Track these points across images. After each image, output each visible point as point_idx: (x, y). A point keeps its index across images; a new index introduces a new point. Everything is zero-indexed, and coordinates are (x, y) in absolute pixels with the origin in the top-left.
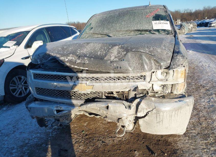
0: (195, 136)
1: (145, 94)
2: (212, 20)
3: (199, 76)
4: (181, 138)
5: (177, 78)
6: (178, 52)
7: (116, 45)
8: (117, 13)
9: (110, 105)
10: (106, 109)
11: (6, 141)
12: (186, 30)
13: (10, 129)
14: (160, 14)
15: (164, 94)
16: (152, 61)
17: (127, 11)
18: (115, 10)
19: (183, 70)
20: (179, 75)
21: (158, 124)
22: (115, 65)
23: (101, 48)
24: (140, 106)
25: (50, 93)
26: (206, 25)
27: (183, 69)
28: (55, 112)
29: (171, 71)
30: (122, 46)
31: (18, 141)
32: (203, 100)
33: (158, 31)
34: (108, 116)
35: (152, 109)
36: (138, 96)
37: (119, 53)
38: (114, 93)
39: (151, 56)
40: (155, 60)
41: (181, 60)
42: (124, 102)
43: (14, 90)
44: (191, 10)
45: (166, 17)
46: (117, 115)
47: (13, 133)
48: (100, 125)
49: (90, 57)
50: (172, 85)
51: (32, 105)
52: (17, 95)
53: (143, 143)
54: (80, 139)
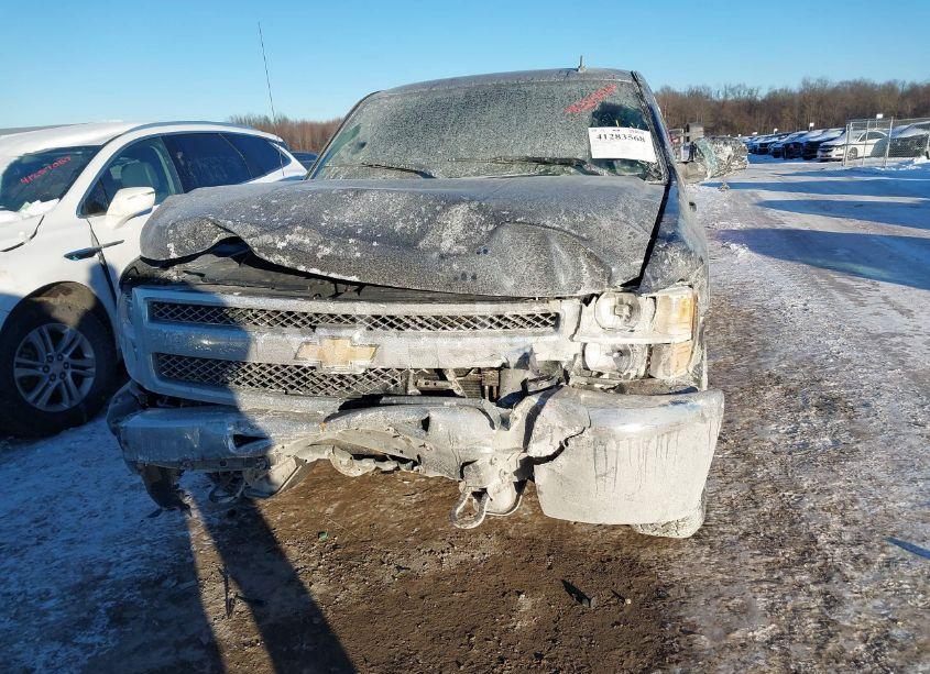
0: (732, 543)
1: (559, 382)
2: (835, 133)
3: (765, 344)
4: (686, 550)
5: (666, 325)
6: (673, 239)
7: (457, 201)
8: (461, 94)
9: (434, 416)
10: (420, 430)
11: (13, 570)
12: (707, 167)
13: (25, 532)
14: (618, 102)
15: (622, 381)
16: (582, 259)
17: (498, 87)
18: (453, 81)
19: (685, 297)
20: (675, 316)
21: (600, 482)
22: (455, 266)
23: (407, 209)
24: (539, 417)
25: (210, 373)
26: (810, 151)
27: (687, 294)
28: (231, 444)
29: (644, 301)
30: (480, 206)
31: (64, 570)
32: (773, 427)
33: (609, 164)
34: (425, 454)
35: (578, 429)
36: (532, 387)
37: (469, 226)
38: (450, 376)
39: (579, 241)
40: (590, 255)
41: (681, 262)
42: (487, 404)
43: (31, 383)
44: (751, 92)
45: (641, 117)
46: (461, 449)
47: (38, 544)
48: (390, 510)
49: (366, 238)
50: (651, 349)
51: (137, 422)
52: (41, 405)
53: (550, 568)
54: (310, 560)
